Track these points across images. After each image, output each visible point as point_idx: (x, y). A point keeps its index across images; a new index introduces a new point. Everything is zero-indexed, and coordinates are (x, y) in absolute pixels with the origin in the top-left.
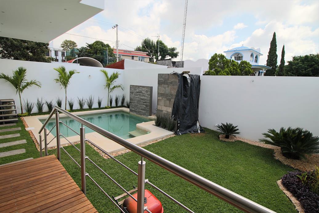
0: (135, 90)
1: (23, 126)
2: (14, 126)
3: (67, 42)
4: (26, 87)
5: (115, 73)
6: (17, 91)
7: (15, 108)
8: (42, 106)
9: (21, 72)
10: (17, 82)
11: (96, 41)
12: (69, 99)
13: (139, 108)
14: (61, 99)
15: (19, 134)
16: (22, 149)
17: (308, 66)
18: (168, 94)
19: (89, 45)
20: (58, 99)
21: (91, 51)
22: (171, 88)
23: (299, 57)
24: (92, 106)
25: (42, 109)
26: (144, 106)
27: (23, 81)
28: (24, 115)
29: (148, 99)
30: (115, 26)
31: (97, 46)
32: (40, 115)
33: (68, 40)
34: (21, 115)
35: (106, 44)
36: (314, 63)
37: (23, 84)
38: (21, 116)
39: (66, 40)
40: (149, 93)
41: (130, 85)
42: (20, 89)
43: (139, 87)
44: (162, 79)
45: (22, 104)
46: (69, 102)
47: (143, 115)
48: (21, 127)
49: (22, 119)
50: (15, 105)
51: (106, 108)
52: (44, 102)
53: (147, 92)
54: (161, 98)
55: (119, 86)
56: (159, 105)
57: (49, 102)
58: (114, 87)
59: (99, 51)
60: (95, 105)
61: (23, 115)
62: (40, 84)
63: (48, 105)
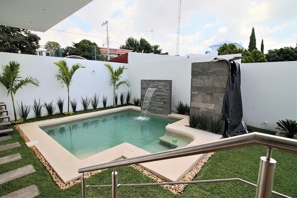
0: (148, 85)
1: (22, 140)
2: (9, 140)
3: (51, 43)
4: (20, 86)
5: (121, 67)
6: (9, 91)
7: (7, 115)
8: (40, 110)
9: (13, 68)
10: (8, 81)
11: (83, 40)
12: (71, 99)
13: (154, 106)
14: (62, 99)
15: (18, 154)
16: (32, 186)
17: (283, 58)
18: (208, 88)
19: (75, 44)
20: (59, 99)
21: (78, 49)
22: (213, 79)
23: (274, 50)
24: (96, 106)
25: (40, 112)
26: (160, 103)
27: (16, 79)
28: (19, 122)
29: (167, 95)
30: (105, 23)
31: (84, 44)
32: (39, 120)
33: (51, 41)
34: (15, 122)
35: (93, 43)
36: (289, 55)
37: (17, 83)
38: (15, 124)
39: (49, 42)
40: (168, 88)
41: (141, 80)
42: (13, 89)
43: (153, 81)
44: (199, 69)
45: (16, 108)
46: (71, 102)
47: (160, 113)
48: (19, 141)
49: (17, 128)
50: (7, 110)
51: (111, 107)
52: (42, 103)
53: (165, 86)
54: (196, 93)
55: (125, 82)
56: (194, 101)
57: (48, 103)
58: (120, 83)
59: (87, 49)
60: (100, 105)
61: (17, 122)
62: (38, 82)
63: (47, 108)
